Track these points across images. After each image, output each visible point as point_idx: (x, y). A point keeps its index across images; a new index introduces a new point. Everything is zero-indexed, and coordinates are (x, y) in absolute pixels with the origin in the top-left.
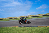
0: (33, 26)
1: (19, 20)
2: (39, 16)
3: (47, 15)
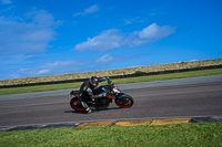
1: (72, 93)
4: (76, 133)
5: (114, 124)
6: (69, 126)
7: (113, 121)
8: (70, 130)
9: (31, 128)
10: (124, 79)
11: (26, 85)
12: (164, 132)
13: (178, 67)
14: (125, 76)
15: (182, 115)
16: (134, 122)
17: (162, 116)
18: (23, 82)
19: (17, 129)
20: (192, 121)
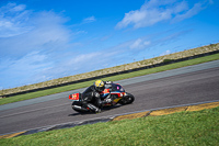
2: (117, 74)
3: (150, 67)
4: (112, 127)
5: (148, 114)
6: (105, 120)
7: (147, 111)
8: (106, 124)
9: (69, 126)
10: (153, 69)
12: (201, 118)
13: (207, 50)
14: (154, 66)
16: (169, 110)
17: (196, 102)
18: (56, 83)
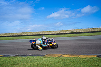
0: (35, 55)
3: (64, 34)
4: (44, 59)
5: (61, 56)
6: (41, 56)
7: (61, 54)
8: (42, 57)
9: (24, 56)
11: (22, 36)
12: (85, 61)
13: (91, 31)
14: (66, 34)
15: (93, 53)
16: (71, 55)
17: (84, 53)
18: (20, 34)
19: (18, 56)
20: (98, 57)
